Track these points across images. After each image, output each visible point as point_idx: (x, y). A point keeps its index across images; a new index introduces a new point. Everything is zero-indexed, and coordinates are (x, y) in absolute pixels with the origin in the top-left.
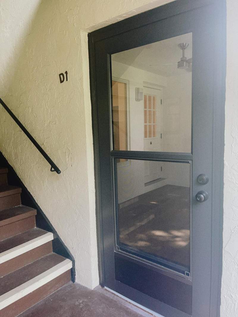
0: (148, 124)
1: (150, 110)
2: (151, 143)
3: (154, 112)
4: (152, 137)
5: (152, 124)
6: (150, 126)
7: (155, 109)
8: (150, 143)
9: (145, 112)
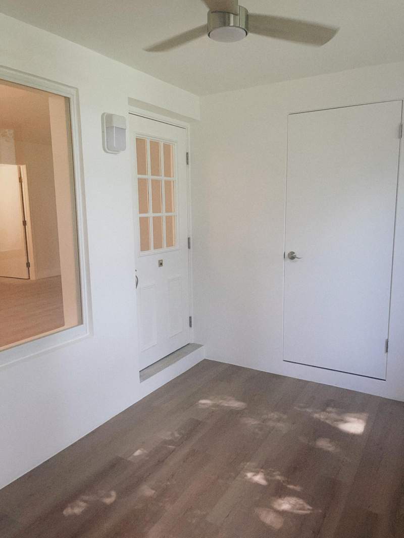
0: (151, 214)
1: (155, 177)
2: (161, 264)
3: (168, 183)
4: (165, 248)
5: (164, 214)
6: (157, 221)
7: (172, 176)
8: (157, 264)
9: (142, 184)
